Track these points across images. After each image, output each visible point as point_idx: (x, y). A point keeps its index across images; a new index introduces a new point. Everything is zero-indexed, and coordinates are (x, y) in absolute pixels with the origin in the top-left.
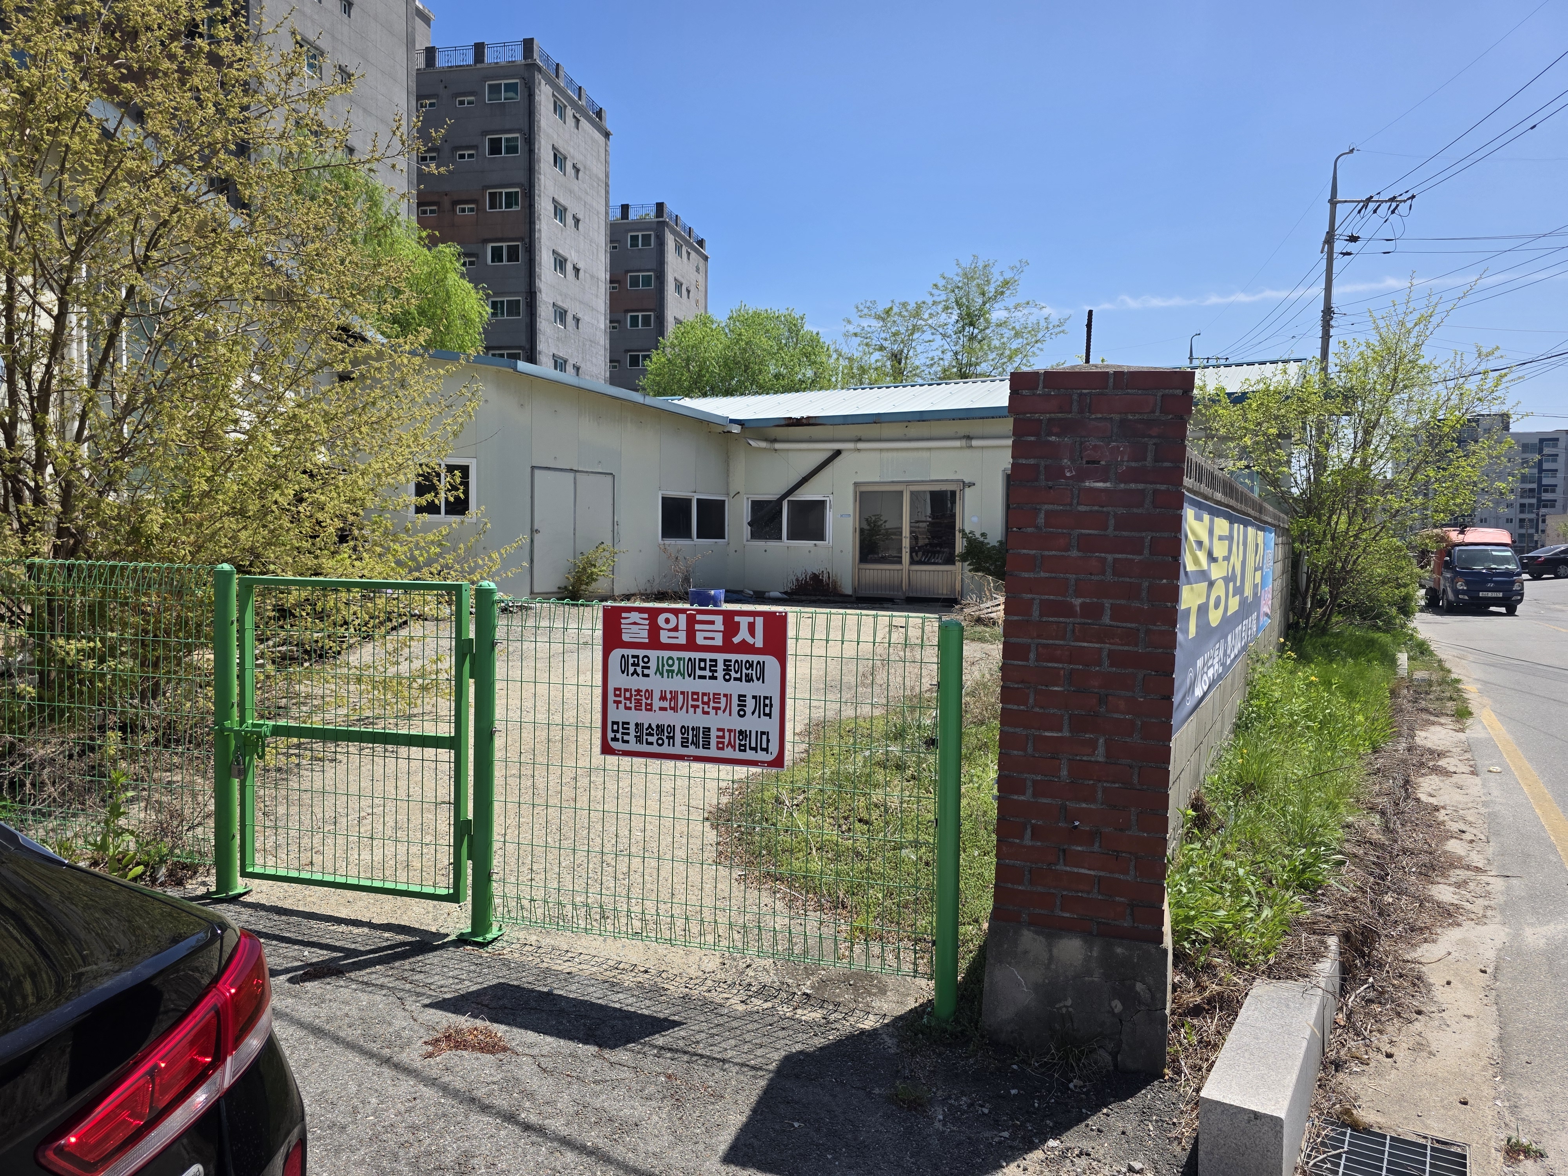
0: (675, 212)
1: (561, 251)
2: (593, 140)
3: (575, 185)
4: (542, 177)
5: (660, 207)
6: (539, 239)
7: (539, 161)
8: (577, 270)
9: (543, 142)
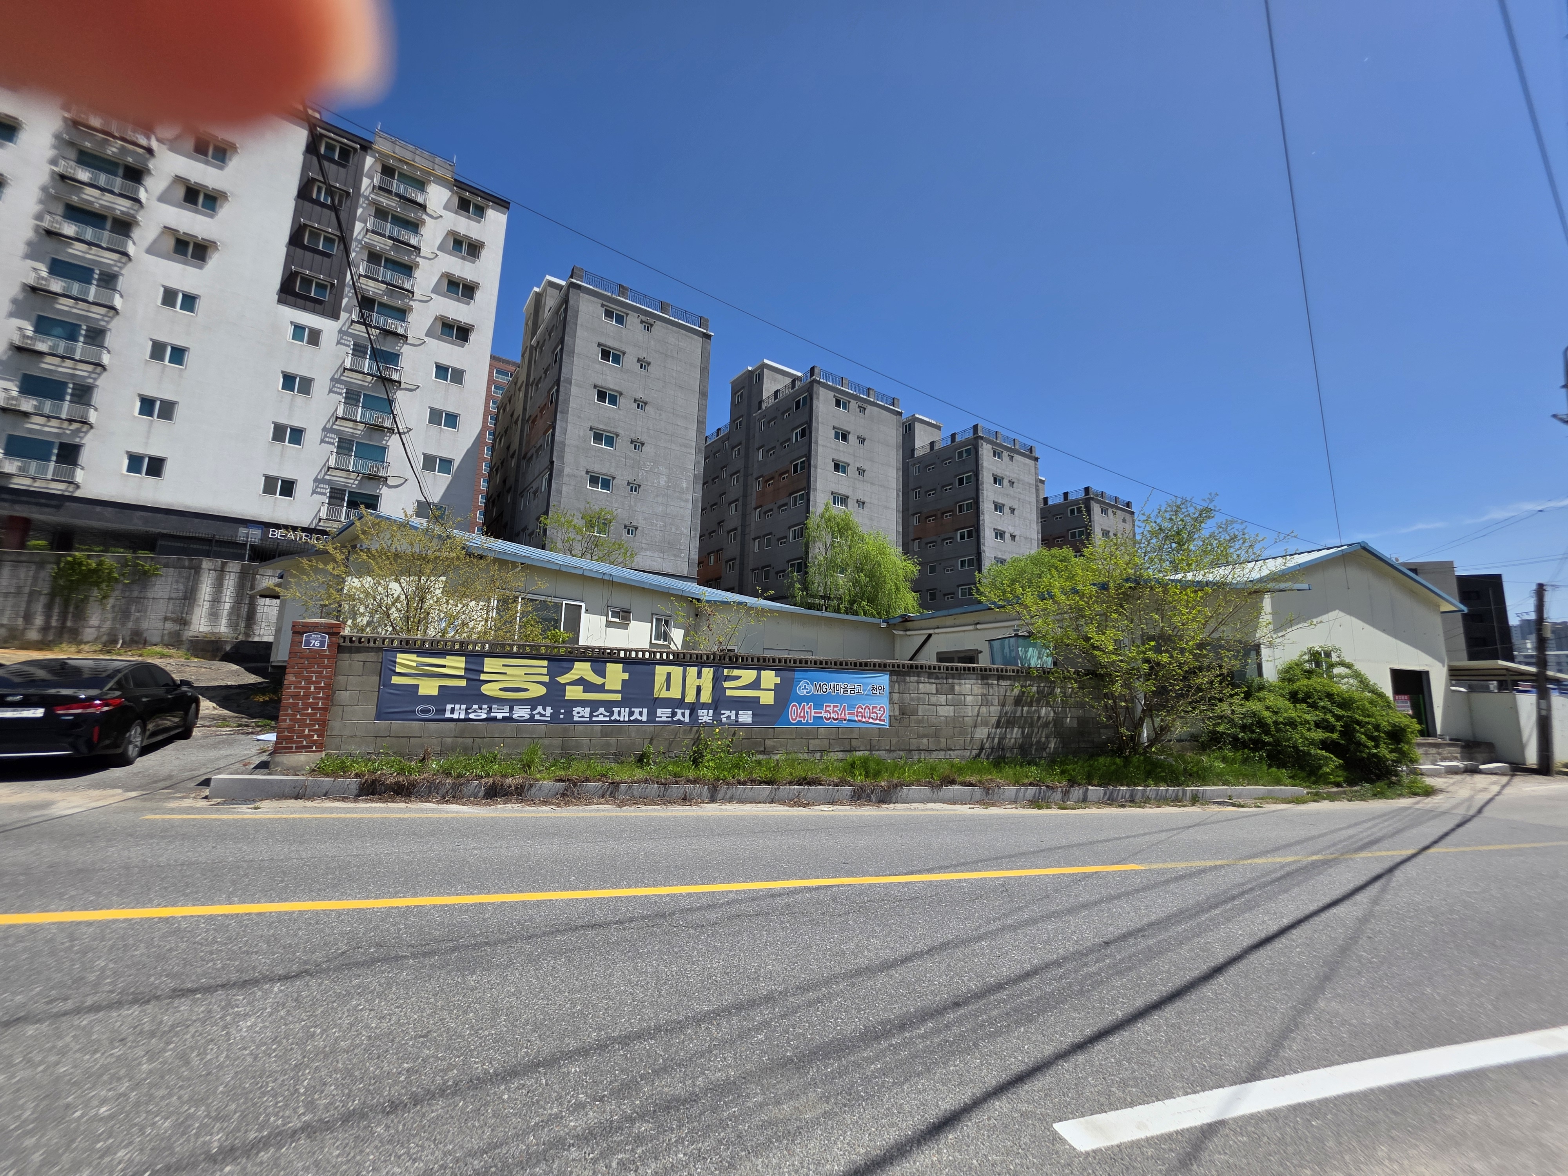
0: (1100, 490)
1: (1000, 528)
2: (1025, 464)
3: (1011, 491)
4: (985, 492)
5: (1087, 490)
6: (983, 525)
7: (983, 483)
8: (1013, 537)
9: (985, 474)
